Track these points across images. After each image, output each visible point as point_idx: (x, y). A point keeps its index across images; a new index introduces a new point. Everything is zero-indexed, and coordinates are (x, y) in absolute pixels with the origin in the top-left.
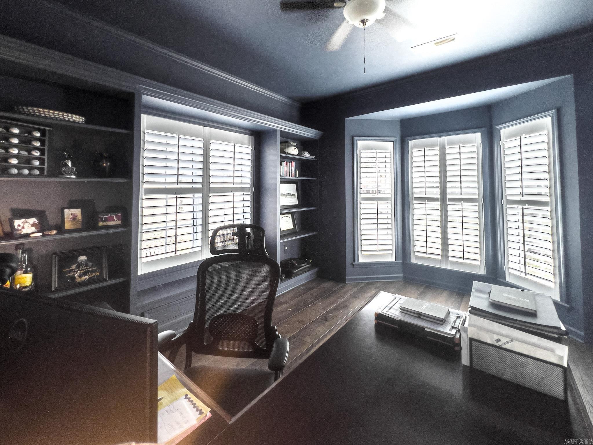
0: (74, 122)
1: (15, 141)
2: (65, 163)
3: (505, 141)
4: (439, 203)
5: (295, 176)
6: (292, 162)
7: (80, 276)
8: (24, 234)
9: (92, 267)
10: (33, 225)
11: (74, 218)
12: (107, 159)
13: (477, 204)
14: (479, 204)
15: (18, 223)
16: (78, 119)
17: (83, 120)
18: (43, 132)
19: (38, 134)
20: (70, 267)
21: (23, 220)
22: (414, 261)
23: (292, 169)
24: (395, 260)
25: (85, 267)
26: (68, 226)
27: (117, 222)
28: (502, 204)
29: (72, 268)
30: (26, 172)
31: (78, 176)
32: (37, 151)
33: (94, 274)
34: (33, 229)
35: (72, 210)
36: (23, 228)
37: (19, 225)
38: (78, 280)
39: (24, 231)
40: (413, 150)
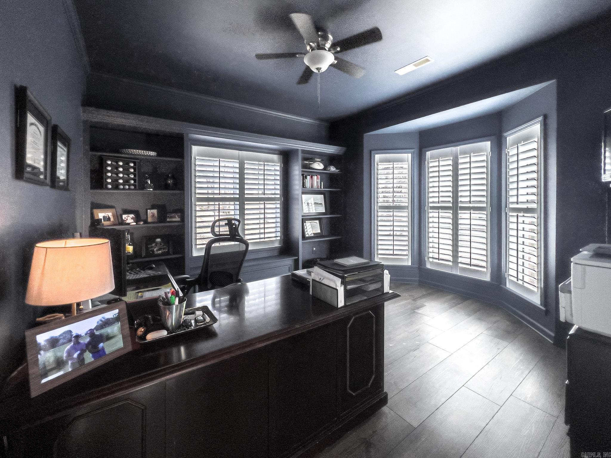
0: (150, 156)
1: (121, 169)
2: (147, 182)
3: (510, 148)
4: (451, 212)
5: (321, 188)
6: (318, 175)
7: (157, 251)
8: (128, 223)
9: (163, 246)
10: (132, 218)
11: (153, 216)
12: (171, 178)
13: (485, 212)
14: (487, 212)
15: (124, 216)
16: (152, 153)
17: (155, 154)
18: (135, 163)
19: (132, 165)
20: (152, 245)
21: (127, 215)
22: (428, 266)
23: (317, 182)
24: (411, 265)
25: (160, 245)
26: (150, 220)
27: (177, 219)
28: (506, 212)
29: (152, 246)
30: (127, 187)
31: (154, 189)
32: (132, 175)
33: (165, 250)
34: (132, 221)
35: (152, 210)
36: (127, 219)
37: (125, 218)
38: (156, 253)
39: (128, 222)
40: (430, 161)
